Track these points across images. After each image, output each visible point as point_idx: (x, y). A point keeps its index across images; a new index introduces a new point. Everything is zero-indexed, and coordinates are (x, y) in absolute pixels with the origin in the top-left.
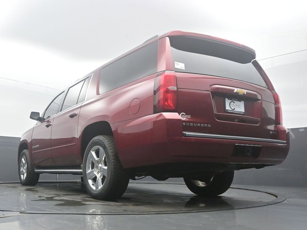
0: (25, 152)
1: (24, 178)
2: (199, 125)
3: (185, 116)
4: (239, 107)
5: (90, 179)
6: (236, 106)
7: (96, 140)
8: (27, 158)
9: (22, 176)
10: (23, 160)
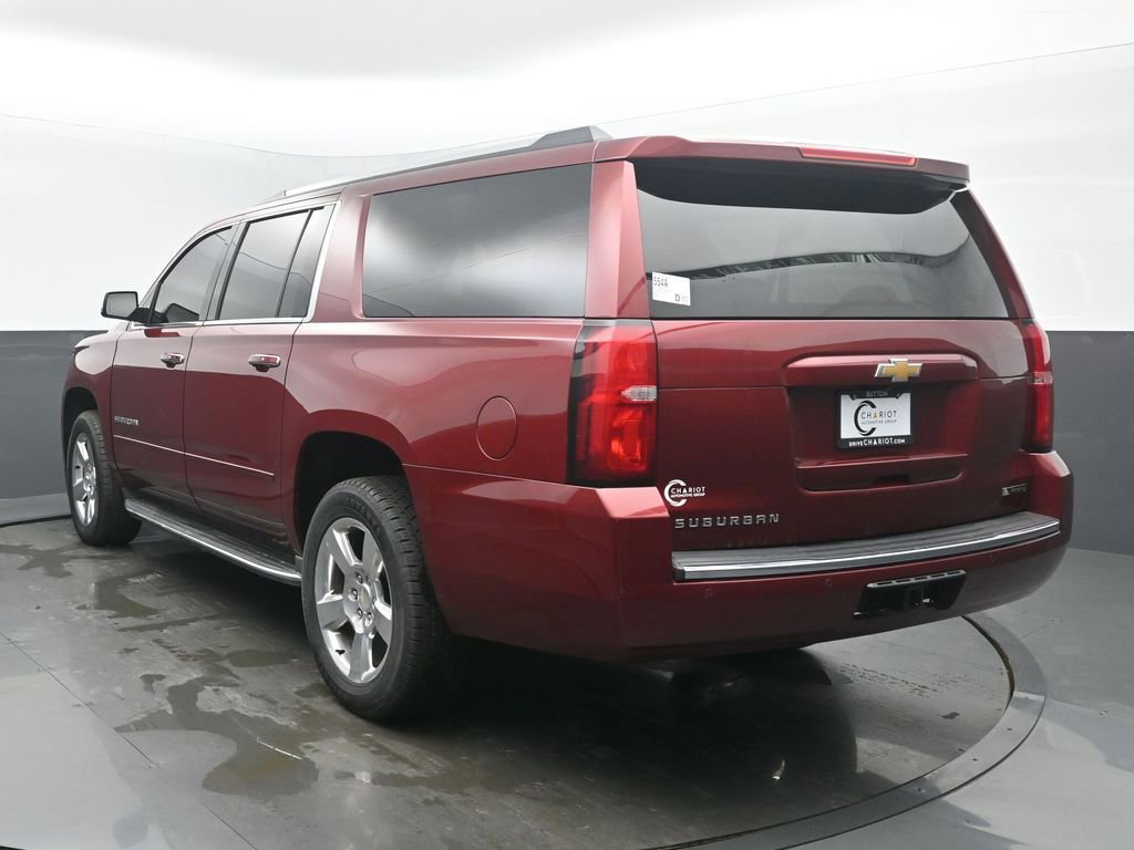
0: (88, 422)
1: (89, 520)
2: (735, 519)
3: (685, 491)
4: (892, 420)
5: (330, 626)
6: (879, 419)
7: (352, 500)
8: (98, 451)
9: (80, 505)
10: (81, 446)
